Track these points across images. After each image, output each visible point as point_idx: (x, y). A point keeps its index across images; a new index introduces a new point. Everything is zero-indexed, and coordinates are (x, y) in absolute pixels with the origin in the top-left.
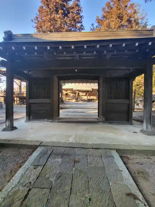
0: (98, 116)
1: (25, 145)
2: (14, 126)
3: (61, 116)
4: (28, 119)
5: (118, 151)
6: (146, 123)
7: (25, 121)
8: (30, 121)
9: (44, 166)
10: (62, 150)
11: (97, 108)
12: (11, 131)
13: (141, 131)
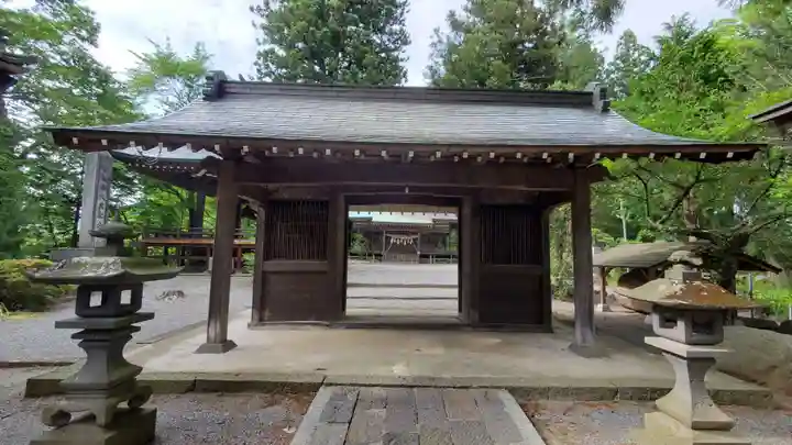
0: (460, 310)
1: (284, 384)
2: (228, 338)
3: (349, 311)
4: (256, 317)
5: (512, 391)
6: (582, 326)
7: (249, 325)
8: (264, 325)
9: (350, 423)
10: (382, 392)
11: (456, 283)
12: (224, 351)
13: (570, 347)
